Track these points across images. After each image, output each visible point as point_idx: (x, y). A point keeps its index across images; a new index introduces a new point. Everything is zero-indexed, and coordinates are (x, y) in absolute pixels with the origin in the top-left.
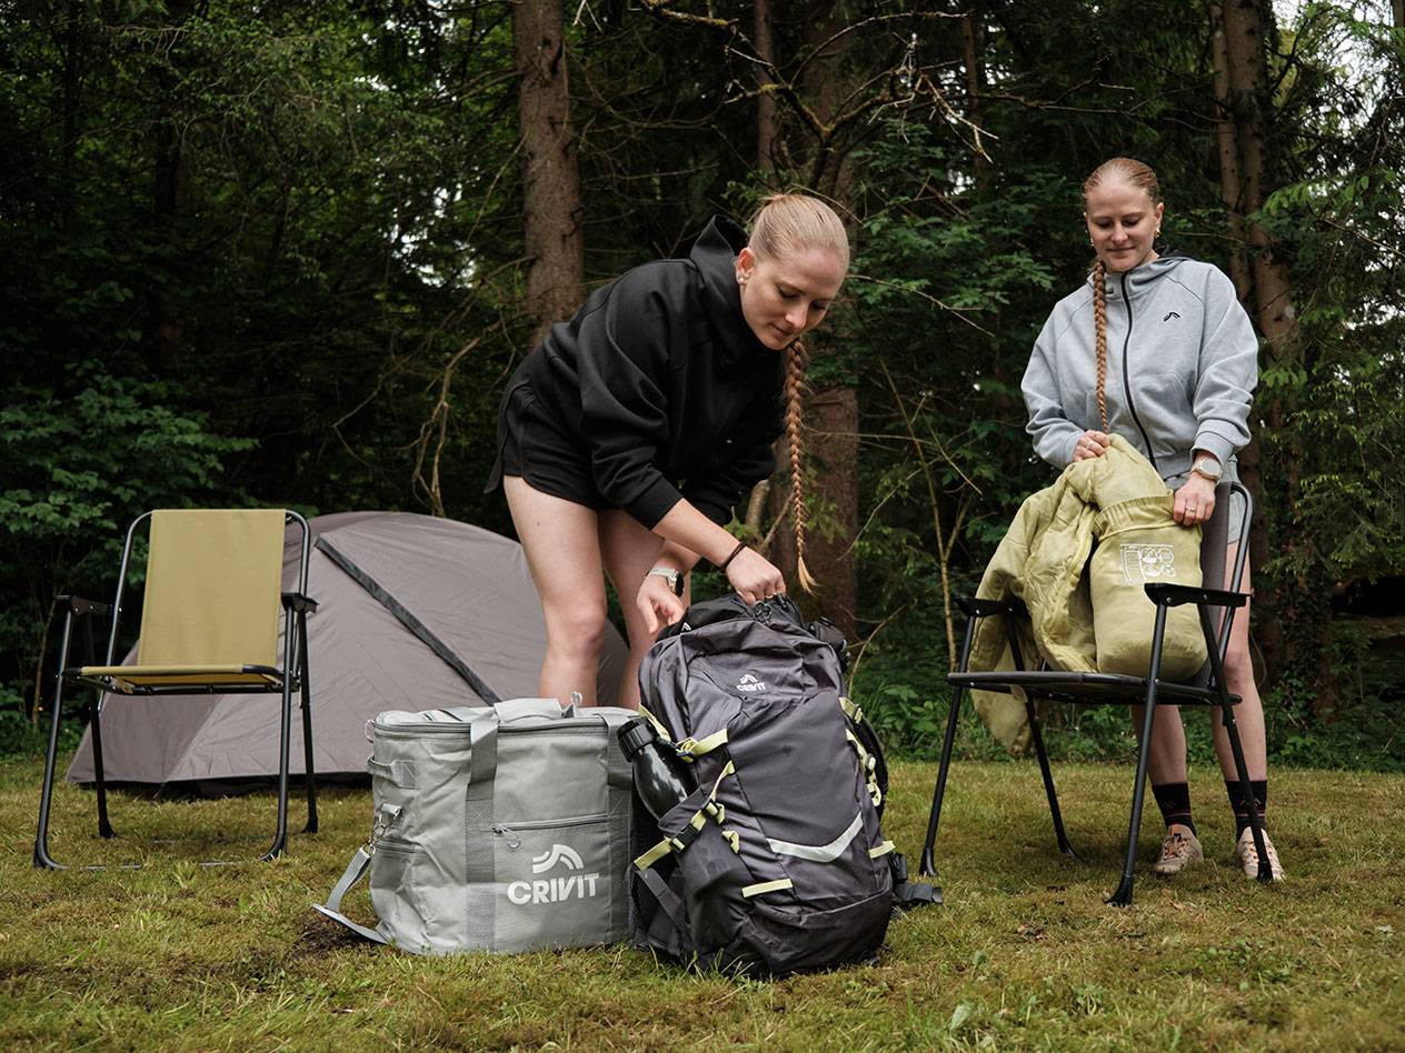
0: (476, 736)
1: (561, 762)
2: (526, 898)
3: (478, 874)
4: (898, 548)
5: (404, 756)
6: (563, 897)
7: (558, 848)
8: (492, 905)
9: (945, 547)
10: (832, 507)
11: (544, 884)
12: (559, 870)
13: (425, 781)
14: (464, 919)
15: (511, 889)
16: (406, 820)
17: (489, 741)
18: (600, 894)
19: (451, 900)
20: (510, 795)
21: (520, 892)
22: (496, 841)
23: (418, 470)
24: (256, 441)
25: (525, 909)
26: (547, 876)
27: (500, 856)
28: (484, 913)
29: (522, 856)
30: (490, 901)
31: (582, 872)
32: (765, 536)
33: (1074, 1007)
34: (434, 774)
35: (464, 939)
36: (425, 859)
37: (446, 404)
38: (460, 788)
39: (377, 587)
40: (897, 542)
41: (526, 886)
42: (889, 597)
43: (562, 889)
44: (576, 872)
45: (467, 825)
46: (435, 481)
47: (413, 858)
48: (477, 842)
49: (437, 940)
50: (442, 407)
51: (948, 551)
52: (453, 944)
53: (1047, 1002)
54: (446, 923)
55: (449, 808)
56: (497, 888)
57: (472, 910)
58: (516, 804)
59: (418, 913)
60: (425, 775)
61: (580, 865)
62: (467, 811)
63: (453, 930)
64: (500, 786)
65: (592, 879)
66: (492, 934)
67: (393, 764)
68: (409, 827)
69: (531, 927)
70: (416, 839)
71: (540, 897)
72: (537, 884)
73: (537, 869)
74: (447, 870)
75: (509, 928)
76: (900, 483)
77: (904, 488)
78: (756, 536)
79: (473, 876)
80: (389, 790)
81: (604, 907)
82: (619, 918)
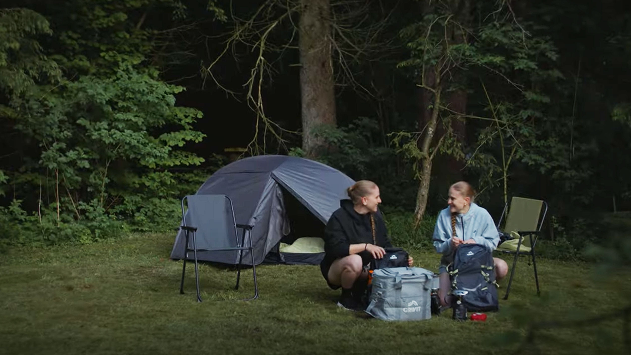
4: (486, 164)
7: (413, 301)
9: (506, 165)
10: (459, 145)
12: (414, 306)
15: (404, 309)
18: (421, 311)
19: (392, 311)
20: (404, 291)
21: (406, 310)
22: (401, 300)
23: (250, 92)
24: (185, 89)
25: (406, 313)
26: (411, 307)
27: (402, 303)
28: (398, 313)
29: (406, 303)
30: (400, 311)
32: (430, 156)
35: (395, 318)
36: (387, 303)
37: (262, 58)
40: (486, 161)
42: (482, 184)
43: (413, 310)
44: (416, 306)
45: (396, 297)
46: (260, 100)
47: (385, 302)
48: (398, 300)
49: (390, 319)
50: (261, 60)
51: (507, 167)
54: (391, 315)
56: (401, 309)
57: (396, 313)
58: (406, 293)
59: (385, 313)
61: (417, 305)
62: (396, 294)
63: (392, 317)
64: (402, 290)
65: (419, 308)
66: (400, 318)
67: (380, 283)
68: (384, 296)
69: (407, 317)
70: (385, 299)
71: (409, 311)
72: (409, 309)
73: (409, 305)
74: (391, 305)
75: (403, 317)
76: (488, 137)
77: (490, 139)
78: (426, 157)
79: (397, 306)
80: (379, 288)
81: (421, 313)
82: (424, 315)
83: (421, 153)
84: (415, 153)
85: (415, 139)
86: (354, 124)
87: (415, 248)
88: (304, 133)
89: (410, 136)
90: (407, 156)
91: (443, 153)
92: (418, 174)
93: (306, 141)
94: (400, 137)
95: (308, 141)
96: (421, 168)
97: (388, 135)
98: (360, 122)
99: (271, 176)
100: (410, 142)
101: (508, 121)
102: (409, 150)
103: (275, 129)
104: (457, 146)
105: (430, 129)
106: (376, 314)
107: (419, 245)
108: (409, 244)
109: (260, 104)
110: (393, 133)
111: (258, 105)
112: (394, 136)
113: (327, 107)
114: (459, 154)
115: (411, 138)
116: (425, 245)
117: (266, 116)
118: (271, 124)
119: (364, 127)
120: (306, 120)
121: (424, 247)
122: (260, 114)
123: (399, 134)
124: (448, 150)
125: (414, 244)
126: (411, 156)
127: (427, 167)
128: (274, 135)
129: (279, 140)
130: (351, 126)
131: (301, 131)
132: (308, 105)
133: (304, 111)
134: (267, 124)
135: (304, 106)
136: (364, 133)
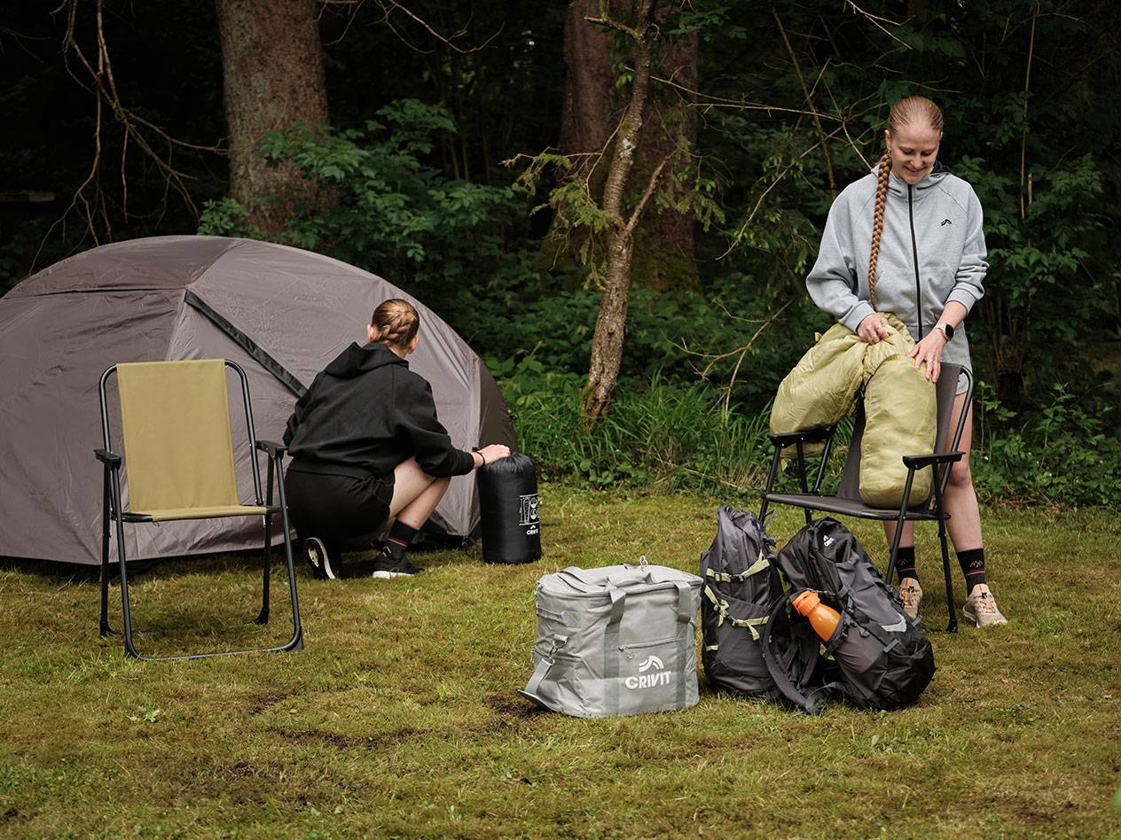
0: (614, 599)
1: (653, 610)
2: (636, 685)
3: (610, 672)
5: (570, 609)
6: (653, 685)
7: (652, 658)
8: (618, 689)
11: (644, 677)
12: (652, 670)
13: (584, 623)
14: (603, 697)
15: (628, 681)
16: (571, 644)
17: (622, 601)
18: (671, 682)
19: (595, 687)
20: (627, 630)
21: (632, 682)
22: (620, 655)
23: (70, 32)
25: (635, 691)
26: (646, 673)
27: (622, 663)
28: (613, 694)
29: (634, 663)
30: (616, 687)
31: (663, 670)
32: (626, 221)
33: (928, 736)
34: (589, 620)
35: (604, 708)
36: (582, 665)
38: (602, 627)
39: (254, 346)
41: (636, 679)
43: (652, 680)
44: (660, 671)
45: (605, 645)
46: (103, 54)
47: (575, 665)
48: (611, 656)
49: (590, 709)
52: (599, 711)
53: (916, 734)
54: (594, 700)
55: (596, 637)
56: (620, 680)
57: (608, 693)
58: (631, 634)
59: (577, 695)
60: (583, 620)
61: (662, 667)
62: (606, 639)
63: (598, 703)
64: (623, 624)
65: (668, 674)
66: (618, 706)
67: (562, 613)
68: (573, 648)
69: (637, 701)
70: (578, 655)
71: (642, 685)
72: (641, 678)
73: (641, 670)
74: (594, 672)
75: (626, 702)
76: (793, 162)
77: (798, 168)
78: (617, 222)
79: (607, 674)
80: (558, 627)
81: (674, 690)
82: (681, 696)
83: (601, 213)
84: (587, 213)
85: (583, 174)
86: (382, 119)
87: (596, 486)
88: (235, 147)
89: (568, 165)
90: (561, 222)
91: (665, 210)
92: (594, 275)
93: (241, 173)
94: (539, 169)
95: (246, 171)
96: (603, 255)
97: (507, 162)
98: (397, 115)
99: (185, 300)
100: (571, 181)
101: (846, 114)
102: (568, 204)
103: (155, 142)
104: (703, 188)
105: (626, 143)
106: (553, 697)
107: (608, 477)
108: (577, 473)
109: (105, 65)
110: (519, 155)
111: (97, 70)
112: (523, 165)
113: (299, 70)
114: (709, 212)
115: (572, 171)
116: (623, 475)
117: (123, 104)
118: (137, 123)
119: (411, 127)
120: (237, 109)
121: (621, 482)
122: (103, 96)
123: (535, 159)
124: (676, 200)
125: (592, 472)
126: (576, 224)
127: (620, 254)
128: (150, 159)
129: (167, 173)
130: (372, 125)
131: (225, 145)
132: (243, 67)
133: (232, 81)
134: (130, 127)
135: (231, 67)
136: (413, 146)
